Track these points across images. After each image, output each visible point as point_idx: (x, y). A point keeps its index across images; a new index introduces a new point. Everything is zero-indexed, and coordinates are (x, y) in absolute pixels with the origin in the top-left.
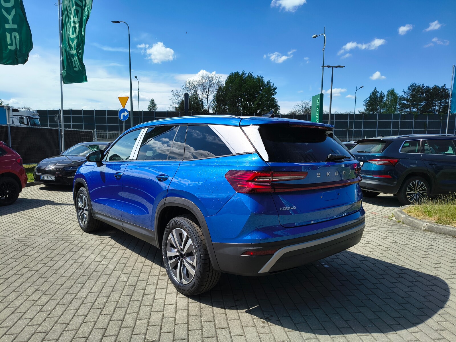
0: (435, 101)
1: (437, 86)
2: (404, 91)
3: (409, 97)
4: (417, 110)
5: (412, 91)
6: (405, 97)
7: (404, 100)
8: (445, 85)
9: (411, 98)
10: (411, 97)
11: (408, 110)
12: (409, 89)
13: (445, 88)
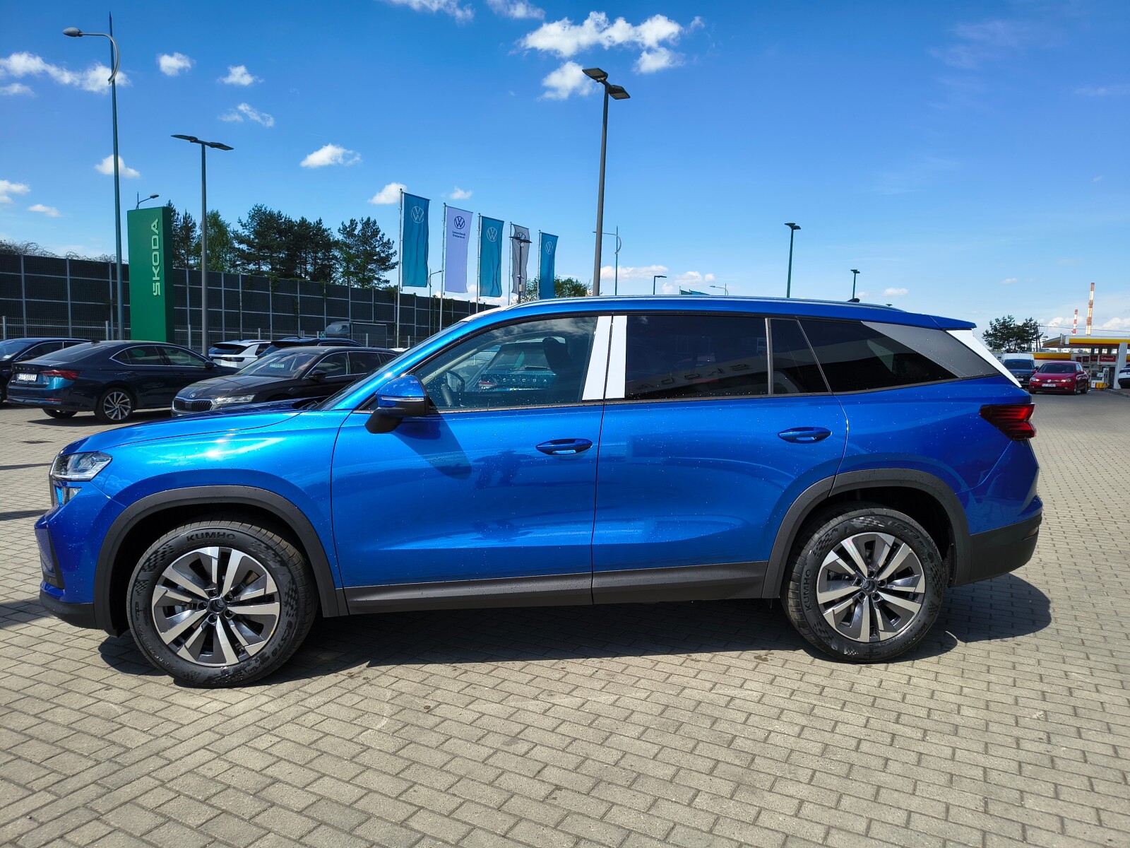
0: (305, 253)
1: (306, 220)
2: (240, 221)
3: (252, 237)
4: (272, 269)
5: (258, 224)
6: (243, 235)
7: (241, 242)
8: (320, 220)
9: (257, 241)
10: (256, 238)
11: (251, 267)
12: (252, 217)
13: (321, 228)
